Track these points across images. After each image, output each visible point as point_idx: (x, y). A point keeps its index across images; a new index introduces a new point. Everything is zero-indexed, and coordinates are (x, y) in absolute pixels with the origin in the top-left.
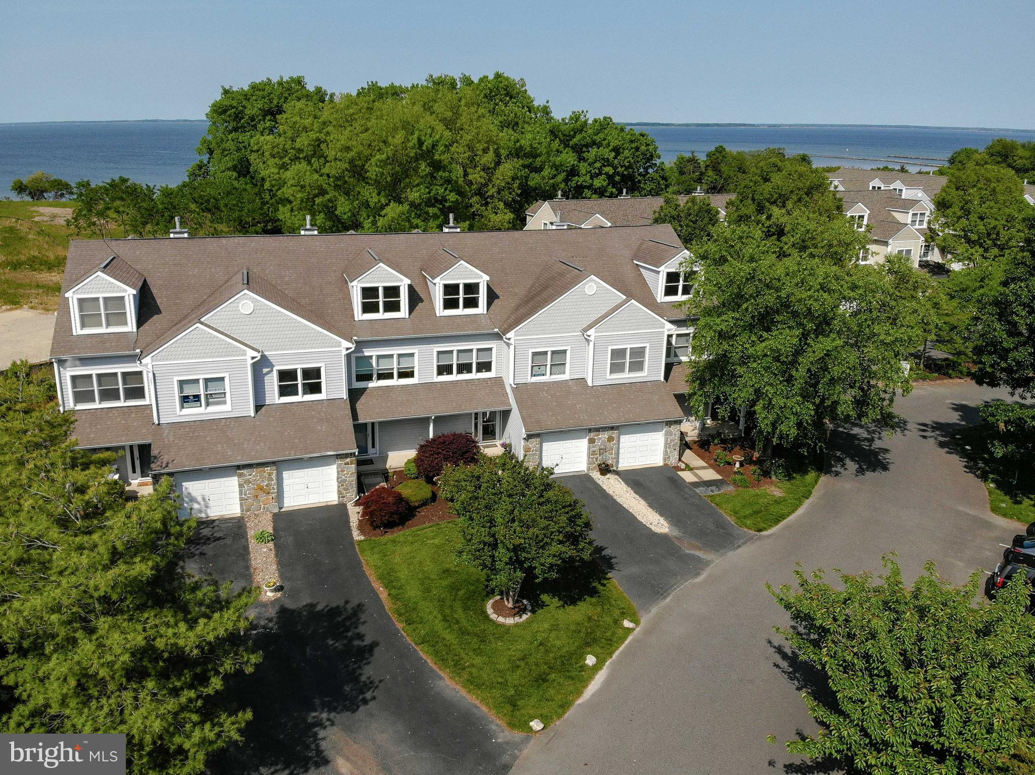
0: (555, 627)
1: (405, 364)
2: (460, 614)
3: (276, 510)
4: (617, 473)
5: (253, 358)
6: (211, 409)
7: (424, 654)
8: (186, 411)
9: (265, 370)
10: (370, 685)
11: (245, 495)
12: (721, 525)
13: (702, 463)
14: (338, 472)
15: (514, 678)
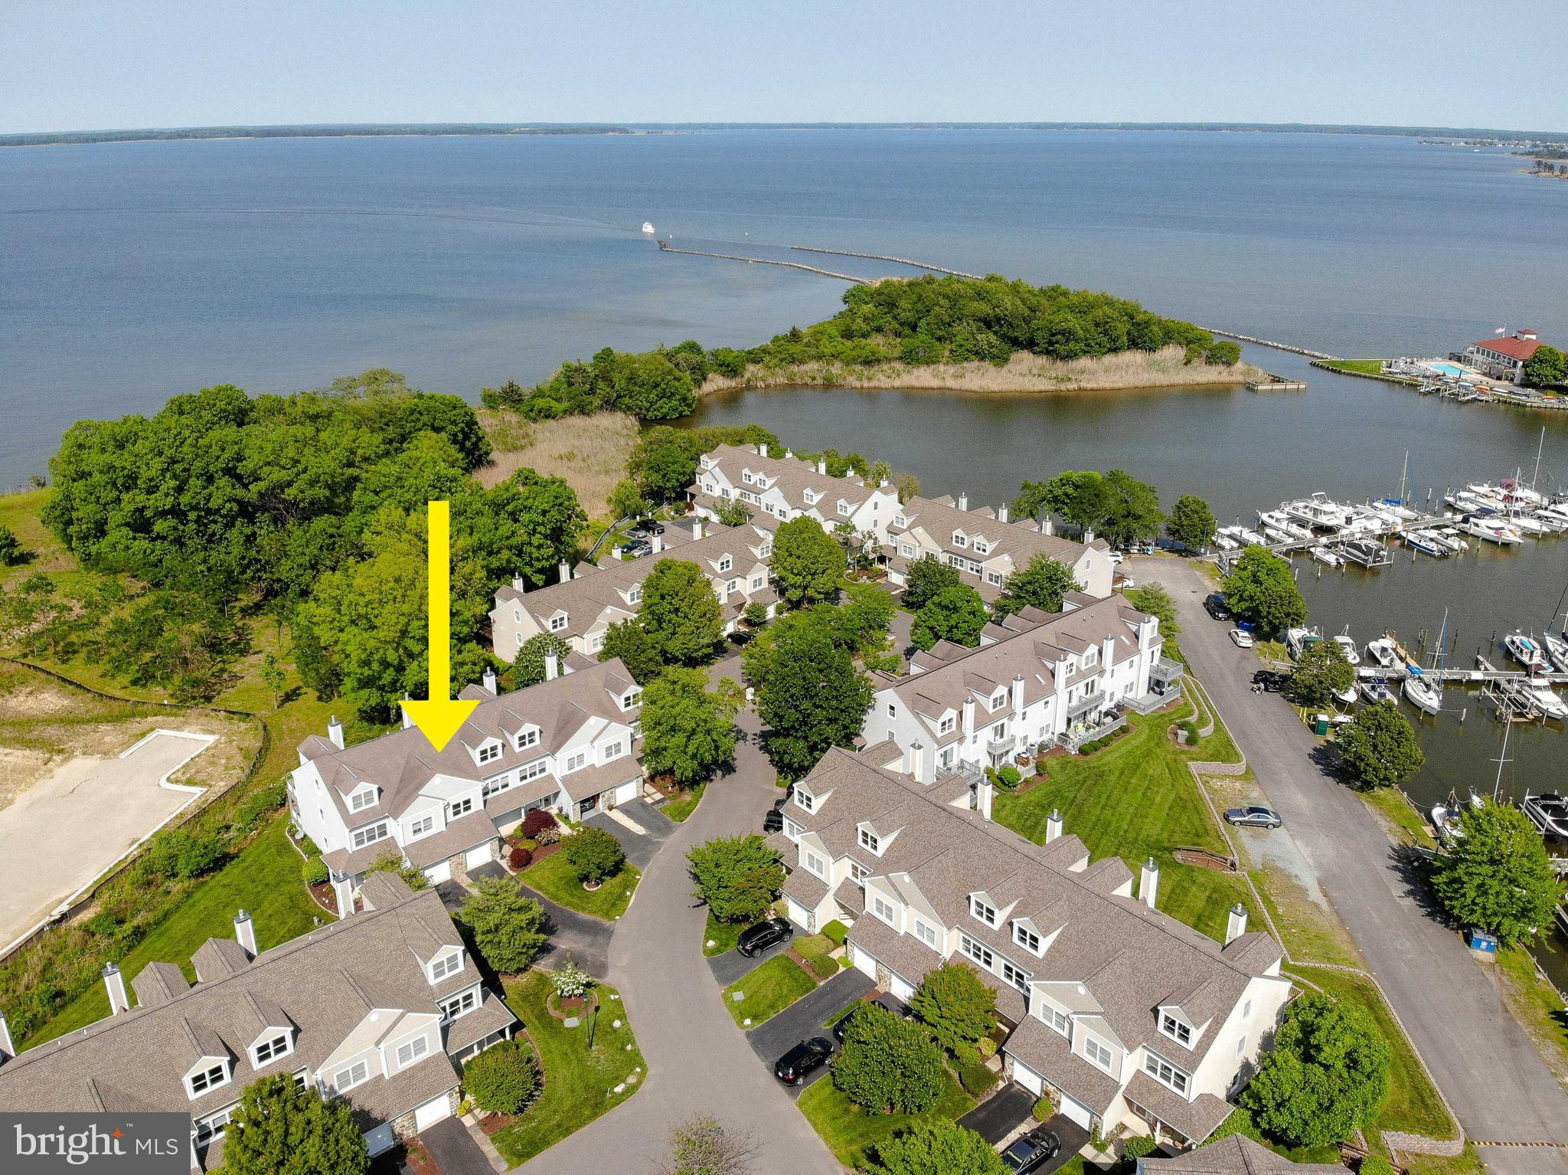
0: (612, 886)
1: (504, 783)
2: (575, 892)
3: (467, 870)
4: (616, 808)
5: (444, 805)
6: (428, 832)
7: (569, 908)
8: (417, 836)
9: (448, 808)
10: (553, 926)
11: (454, 868)
12: (666, 823)
13: (654, 790)
14: (491, 847)
15: (604, 907)
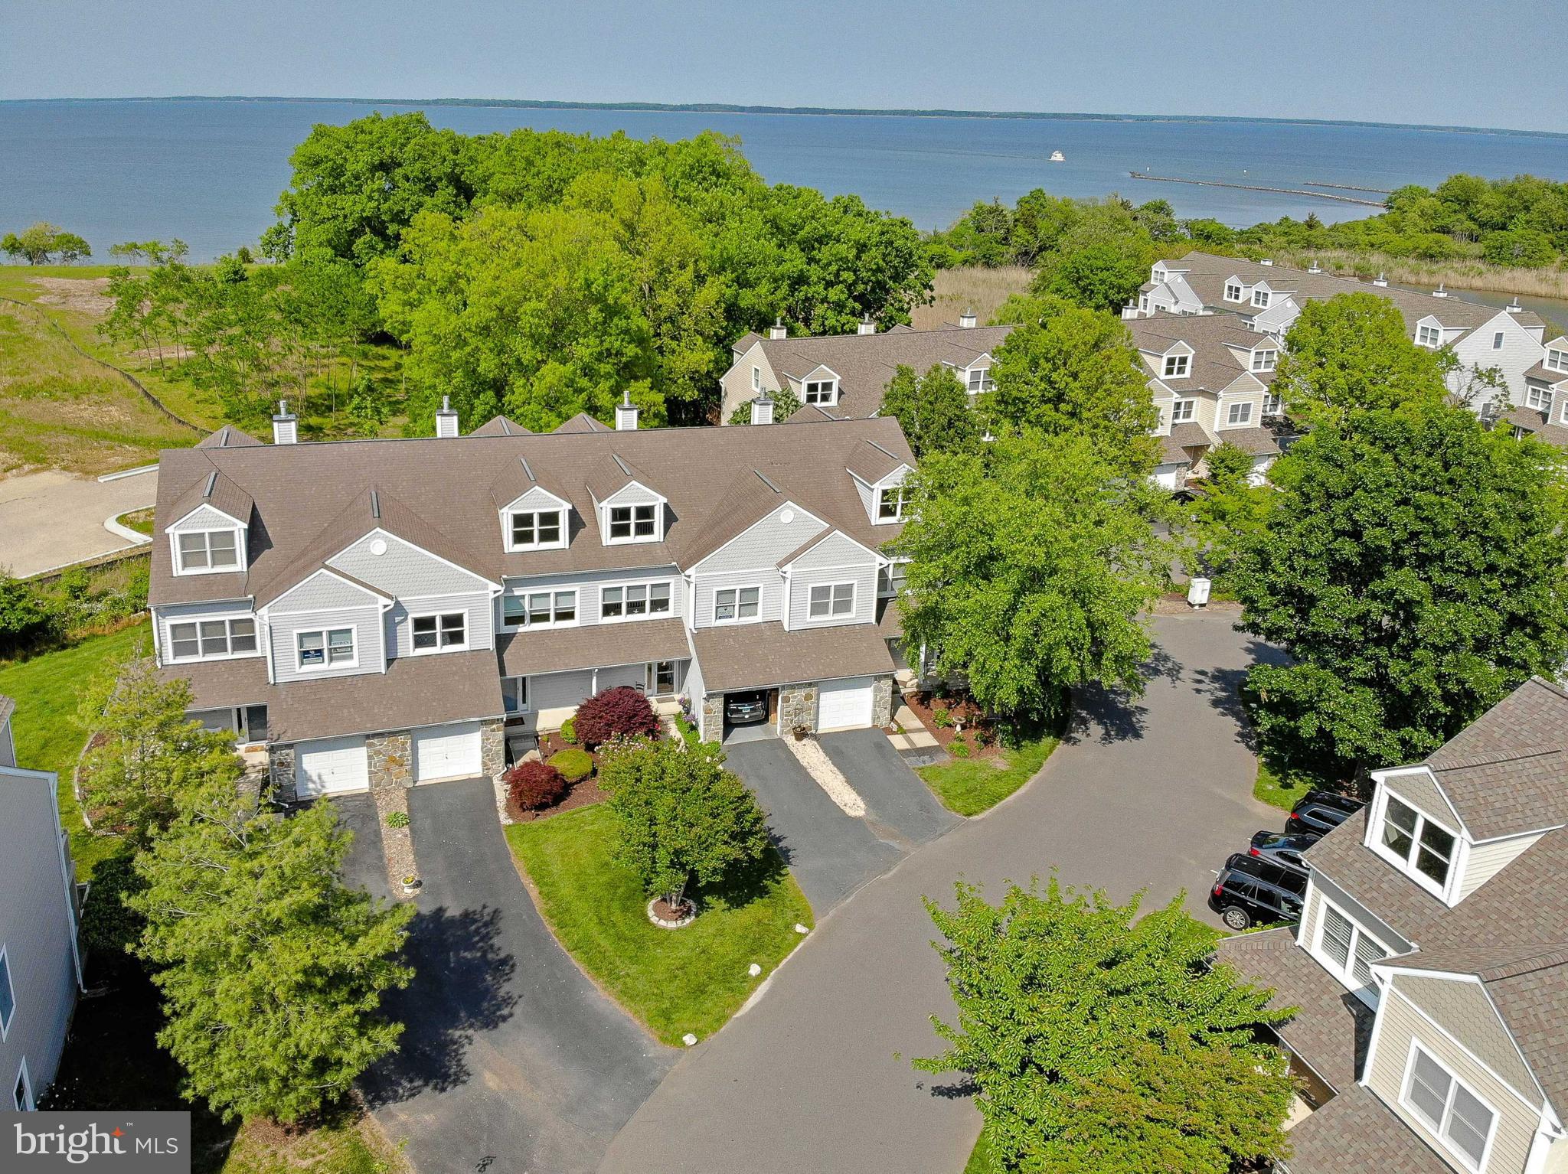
0: (720, 933)
1: (564, 605)
2: (618, 917)
3: (410, 785)
5: (385, 606)
6: (336, 665)
7: (576, 961)
8: (306, 668)
9: (397, 619)
11: (375, 767)
12: (926, 808)
13: (918, 724)
14: (483, 740)
15: (670, 989)
